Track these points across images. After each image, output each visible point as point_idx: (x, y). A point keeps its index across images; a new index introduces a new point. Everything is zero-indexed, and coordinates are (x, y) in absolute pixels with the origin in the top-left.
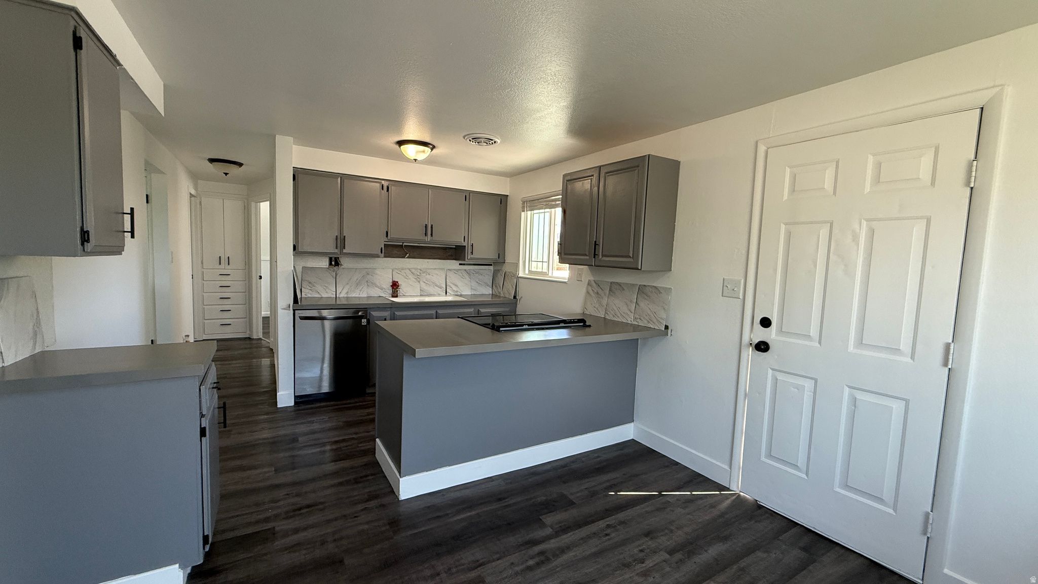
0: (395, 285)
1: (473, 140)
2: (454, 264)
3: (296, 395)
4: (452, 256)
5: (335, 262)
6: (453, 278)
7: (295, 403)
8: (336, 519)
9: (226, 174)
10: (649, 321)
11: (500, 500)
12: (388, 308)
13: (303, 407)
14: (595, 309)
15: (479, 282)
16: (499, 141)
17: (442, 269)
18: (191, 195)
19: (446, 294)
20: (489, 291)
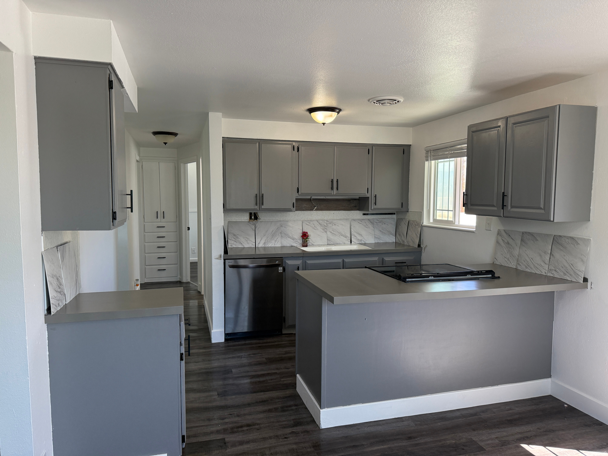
0: (305, 236)
1: (378, 103)
2: (357, 214)
3: (226, 333)
4: (355, 207)
5: (254, 216)
6: (358, 228)
7: (226, 340)
8: (270, 438)
9: (165, 143)
10: (565, 272)
11: (410, 438)
12: (301, 257)
13: (231, 343)
14: (506, 260)
15: (382, 231)
16: (402, 100)
17: (347, 219)
18: (137, 161)
19: (351, 243)
20: (392, 239)
